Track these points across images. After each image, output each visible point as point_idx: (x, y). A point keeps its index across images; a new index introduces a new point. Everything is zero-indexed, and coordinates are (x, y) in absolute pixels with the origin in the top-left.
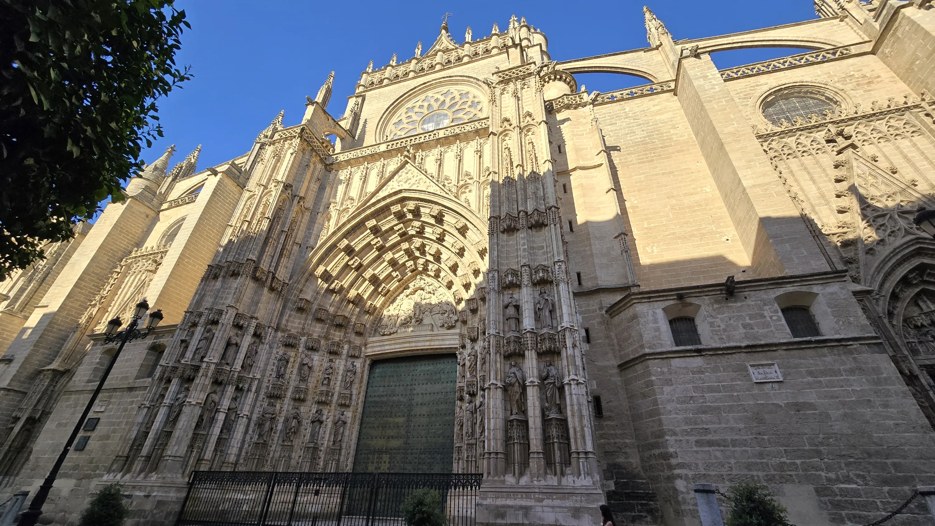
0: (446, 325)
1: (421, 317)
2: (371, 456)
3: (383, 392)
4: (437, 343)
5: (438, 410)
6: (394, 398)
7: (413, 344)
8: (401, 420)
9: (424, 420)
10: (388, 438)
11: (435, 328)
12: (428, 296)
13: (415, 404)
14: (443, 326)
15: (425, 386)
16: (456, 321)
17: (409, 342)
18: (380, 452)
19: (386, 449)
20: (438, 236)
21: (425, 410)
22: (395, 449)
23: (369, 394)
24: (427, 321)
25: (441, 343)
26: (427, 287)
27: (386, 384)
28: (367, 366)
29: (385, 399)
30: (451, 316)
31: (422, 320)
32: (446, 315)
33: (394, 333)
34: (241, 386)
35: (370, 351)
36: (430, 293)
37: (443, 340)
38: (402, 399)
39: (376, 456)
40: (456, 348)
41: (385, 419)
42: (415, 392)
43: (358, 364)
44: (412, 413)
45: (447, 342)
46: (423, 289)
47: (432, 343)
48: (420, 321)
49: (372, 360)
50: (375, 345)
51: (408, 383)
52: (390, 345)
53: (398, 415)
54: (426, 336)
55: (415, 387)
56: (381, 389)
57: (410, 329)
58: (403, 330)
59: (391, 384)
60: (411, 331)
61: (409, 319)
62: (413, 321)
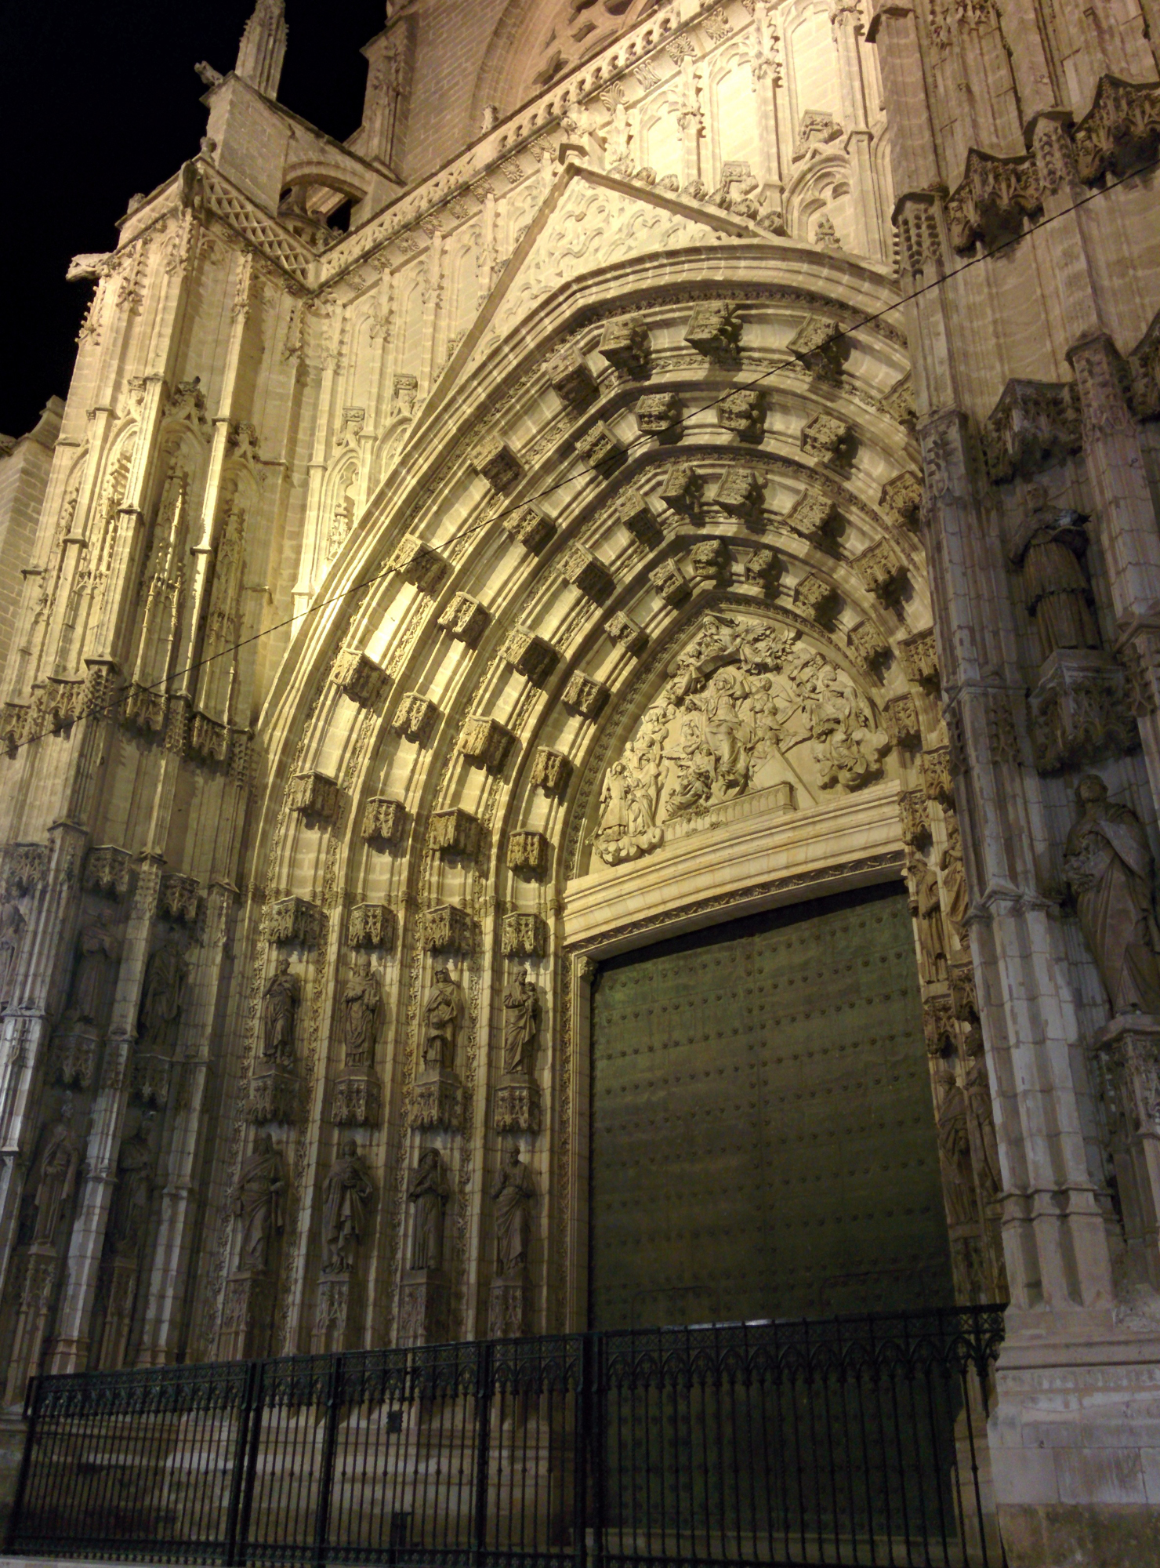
0: (844, 776)
1: (741, 765)
2: (643, 1308)
3: (651, 1069)
4: (817, 850)
5: (867, 1110)
6: (696, 1087)
7: (726, 874)
8: (733, 1164)
9: (818, 1155)
10: (695, 1234)
11: (802, 797)
12: (756, 682)
13: (775, 1100)
14: (833, 782)
15: (801, 1027)
16: (884, 752)
17: (711, 867)
18: (676, 1289)
19: (696, 1276)
20: (743, 424)
21: (815, 1115)
22: (727, 1273)
23: (599, 1086)
24: (767, 773)
25: (832, 846)
26: (747, 651)
27: (657, 1041)
28: (574, 985)
29: (662, 1094)
30: (857, 735)
31: (747, 777)
32: (839, 736)
33: (652, 848)
34: (147, 1090)
35: (575, 928)
36: (762, 668)
37: (839, 832)
38: (722, 1085)
39: (662, 1302)
40: (898, 855)
42: (765, 1053)
43: (543, 978)
44: (771, 1131)
45: (860, 839)
46: (733, 660)
47: (800, 854)
48: (740, 784)
49: (591, 959)
50: (591, 900)
51: (737, 1024)
52: (643, 890)
54: (770, 831)
56: (643, 1061)
57: (708, 820)
58: (682, 827)
59: (677, 1035)
60: (714, 826)
61: (698, 785)
62: (717, 787)
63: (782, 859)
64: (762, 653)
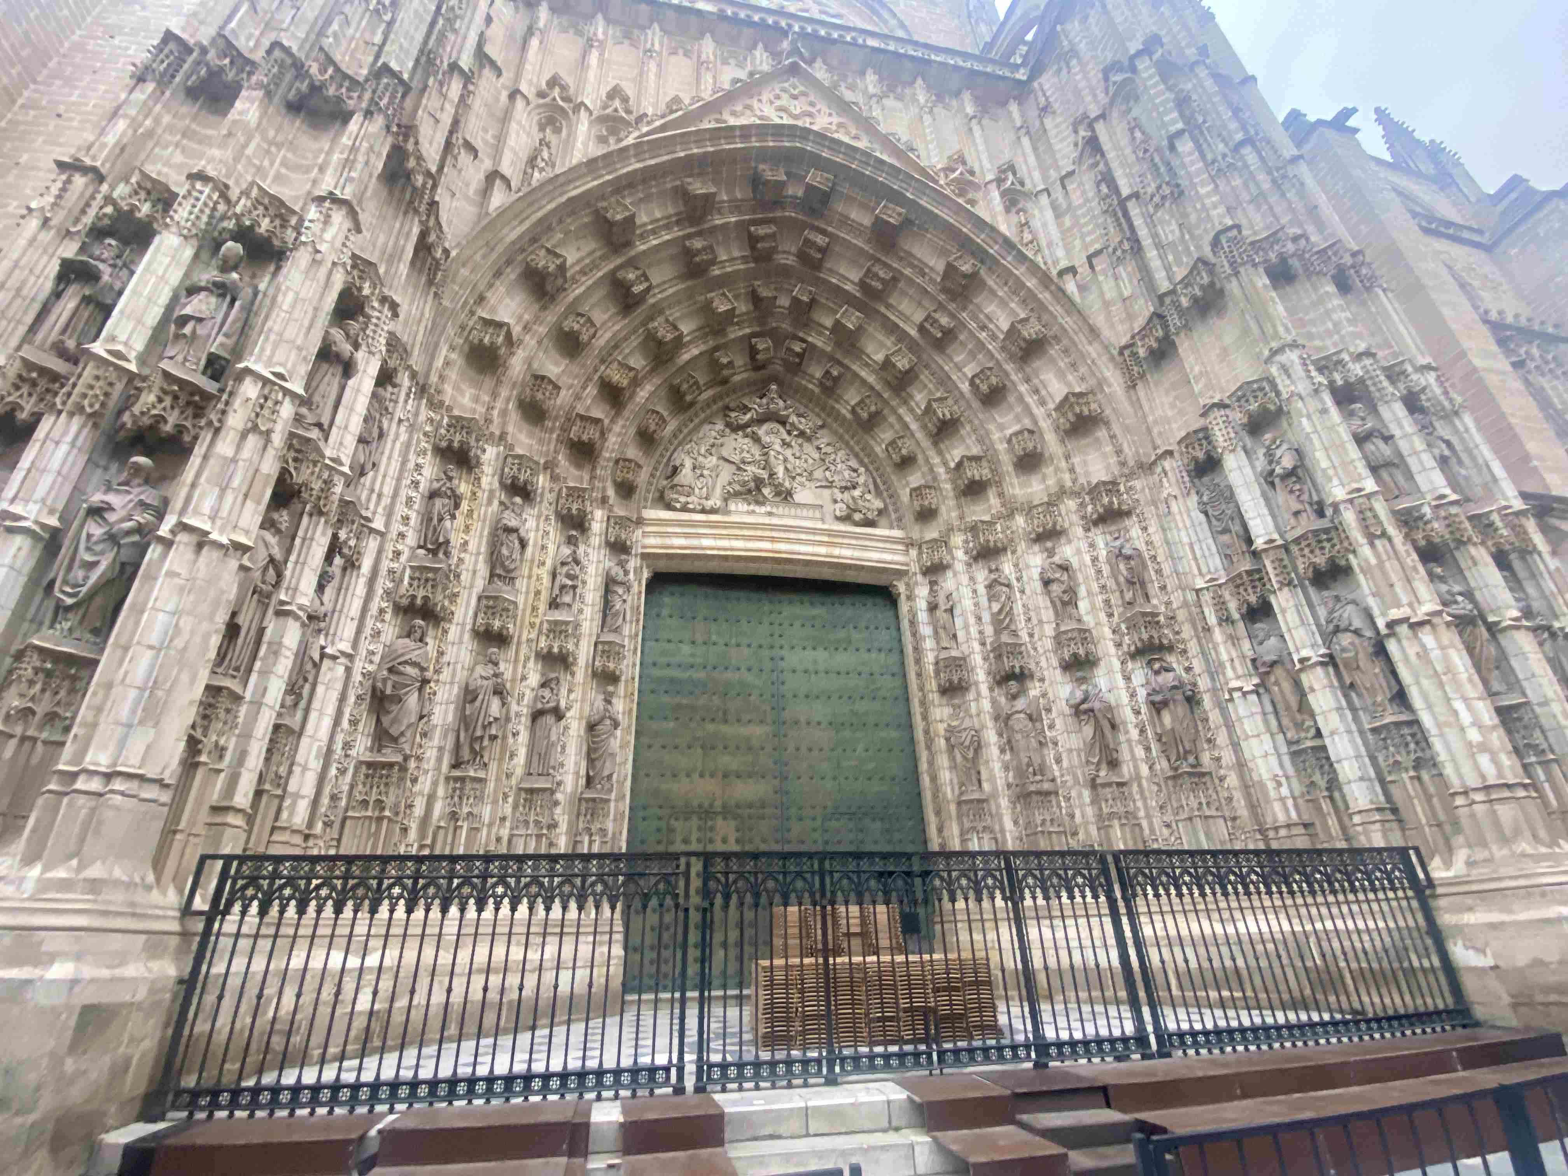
0: (856, 516)
1: (786, 485)
2: (678, 825)
3: (693, 655)
5: (854, 713)
6: (729, 675)
8: (757, 731)
9: (823, 736)
10: (725, 776)
11: (827, 520)
13: (789, 695)
14: (848, 517)
15: (809, 654)
17: (770, 538)
18: (706, 813)
19: (724, 806)
21: (819, 711)
22: (750, 806)
25: (857, 554)
26: (794, 419)
27: (699, 638)
29: (701, 675)
30: (866, 497)
31: (791, 492)
32: (857, 493)
33: (713, 511)
35: (649, 543)
36: (800, 433)
37: (865, 548)
38: (749, 678)
39: (695, 822)
40: (900, 574)
41: (711, 727)
42: (783, 664)
44: (786, 715)
45: (875, 556)
47: (837, 551)
48: (785, 496)
49: (653, 570)
50: (670, 529)
51: (762, 641)
52: (715, 537)
53: (745, 717)
54: (814, 531)
55: (784, 653)
56: (686, 648)
57: (763, 509)
58: (743, 507)
59: (714, 638)
60: (770, 514)
61: (752, 485)
62: (766, 491)
63: (823, 550)
64: (803, 424)
